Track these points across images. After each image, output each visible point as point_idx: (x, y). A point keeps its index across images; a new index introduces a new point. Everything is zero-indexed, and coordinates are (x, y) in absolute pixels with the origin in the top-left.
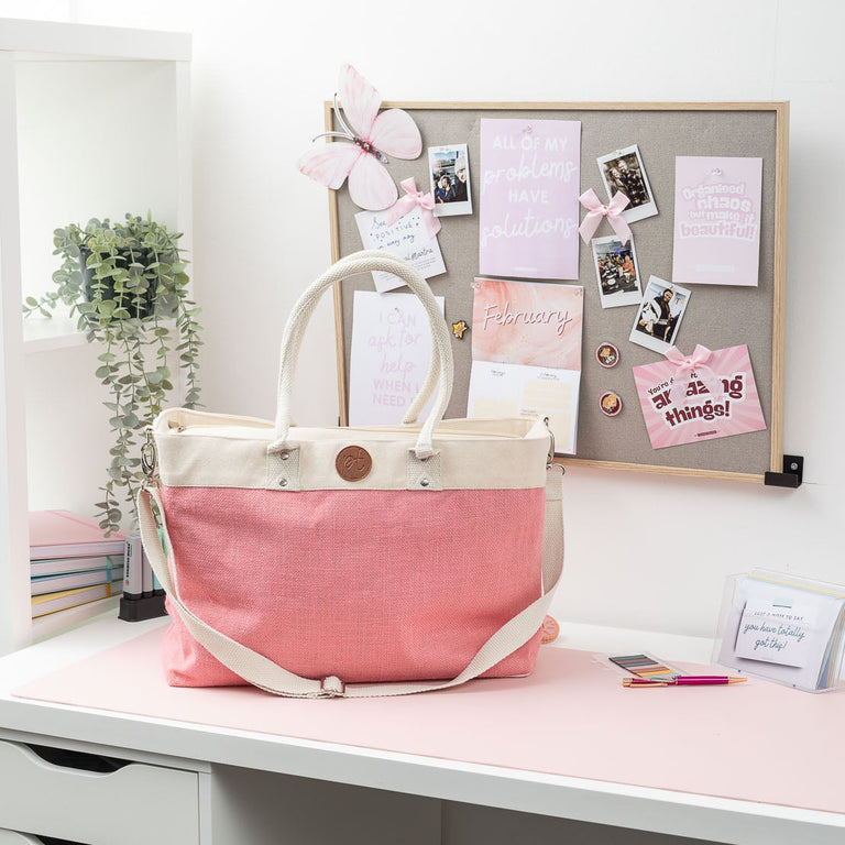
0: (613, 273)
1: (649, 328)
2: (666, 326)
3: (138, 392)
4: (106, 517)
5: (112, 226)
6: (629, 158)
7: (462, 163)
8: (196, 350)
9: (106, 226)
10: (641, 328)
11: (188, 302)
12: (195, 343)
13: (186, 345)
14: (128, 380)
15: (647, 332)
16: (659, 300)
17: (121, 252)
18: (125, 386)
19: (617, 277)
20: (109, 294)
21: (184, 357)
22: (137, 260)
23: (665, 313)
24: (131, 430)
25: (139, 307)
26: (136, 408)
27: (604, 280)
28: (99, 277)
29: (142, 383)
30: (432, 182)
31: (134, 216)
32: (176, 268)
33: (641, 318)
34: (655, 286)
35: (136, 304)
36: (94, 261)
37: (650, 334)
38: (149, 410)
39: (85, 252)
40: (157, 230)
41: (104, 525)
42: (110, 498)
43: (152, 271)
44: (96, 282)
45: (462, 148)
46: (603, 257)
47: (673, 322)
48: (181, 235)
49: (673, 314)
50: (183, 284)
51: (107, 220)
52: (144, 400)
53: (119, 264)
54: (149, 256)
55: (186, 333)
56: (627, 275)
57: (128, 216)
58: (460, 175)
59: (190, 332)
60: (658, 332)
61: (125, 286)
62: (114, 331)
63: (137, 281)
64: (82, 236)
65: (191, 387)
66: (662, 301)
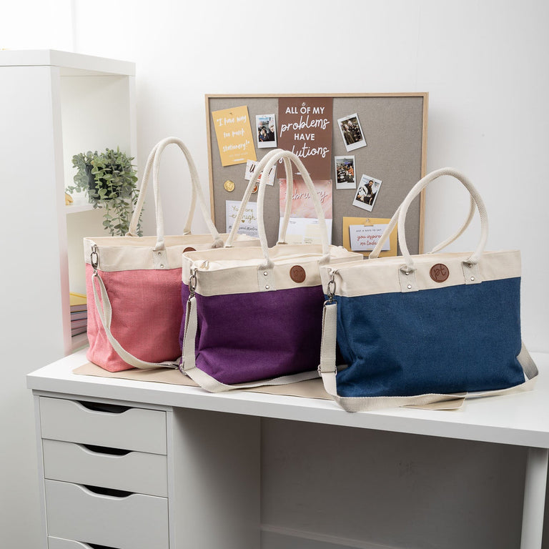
0: (343, 173)
1: (362, 199)
2: (370, 198)
5: (99, 154)
7: (272, 123)
9: (96, 154)
10: (358, 199)
11: (137, 190)
15: (361, 201)
16: (367, 186)
17: (107, 166)
19: (345, 175)
22: (115, 170)
23: (370, 191)
27: (339, 176)
28: (98, 178)
30: (258, 132)
32: (131, 174)
33: (358, 194)
34: (365, 179)
36: (96, 171)
39: (89, 167)
40: (122, 156)
45: (273, 116)
46: (339, 165)
47: (374, 196)
48: (133, 158)
49: (373, 192)
50: (135, 182)
53: (107, 172)
54: (120, 168)
56: (350, 174)
57: (107, 150)
58: (271, 129)
60: (367, 200)
64: (86, 159)
66: (368, 186)
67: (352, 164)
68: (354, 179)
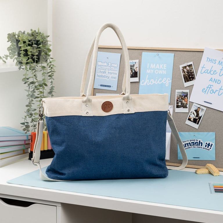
0: (180, 101)
1: (192, 120)
2: (197, 119)
3: (36, 87)
4: (25, 127)
5: (26, 33)
6: (190, 66)
7: (137, 66)
8: (53, 74)
9: (24, 33)
10: (189, 119)
11: (51, 58)
12: (53, 71)
13: (50, 72)
14: (33, 83)
15: (191, 121)
17: (29, 41)
18: (31, 85)
19: (182, 103)
20: (26, 55)
21: (50, 76)
22: (35, 44)
24: (33, 99)
25: (36, 59)
26: (35, 92)
28: (22, 49)
29: (37, 84)
31: (33, 30)
32: (47, 47)
33: (190, 116)
34: (195, 106)
35: (35, 58)
36: (21, 44)
37: (192, 121)
38: (39, 93)
39: (18, 41)
40: (41, 35)
41: (24, 130)
42: (26, 121)
43: (39, 48)
44: (21, 51)
45: (137, 61)
46: (179, 96)
47: (200, 118)
48: (49, 36)
49: (200, 115)
50: (50, 52)
51: (25, 31)
52: (37, 89)
53: (29, 45)
54: (39, 43)
55: (50, 68)
56: (185, 103)
57: (31, 30)
58: (136, 69)
59: (51, 68)
60: (195, 121)
61: (31, 52)
62: (28, 67)
63: (35, 51)
64: (16, 36)
65: (51, 86)
66: (197, 111)
67: (187, 96)
68: (188, 106)
